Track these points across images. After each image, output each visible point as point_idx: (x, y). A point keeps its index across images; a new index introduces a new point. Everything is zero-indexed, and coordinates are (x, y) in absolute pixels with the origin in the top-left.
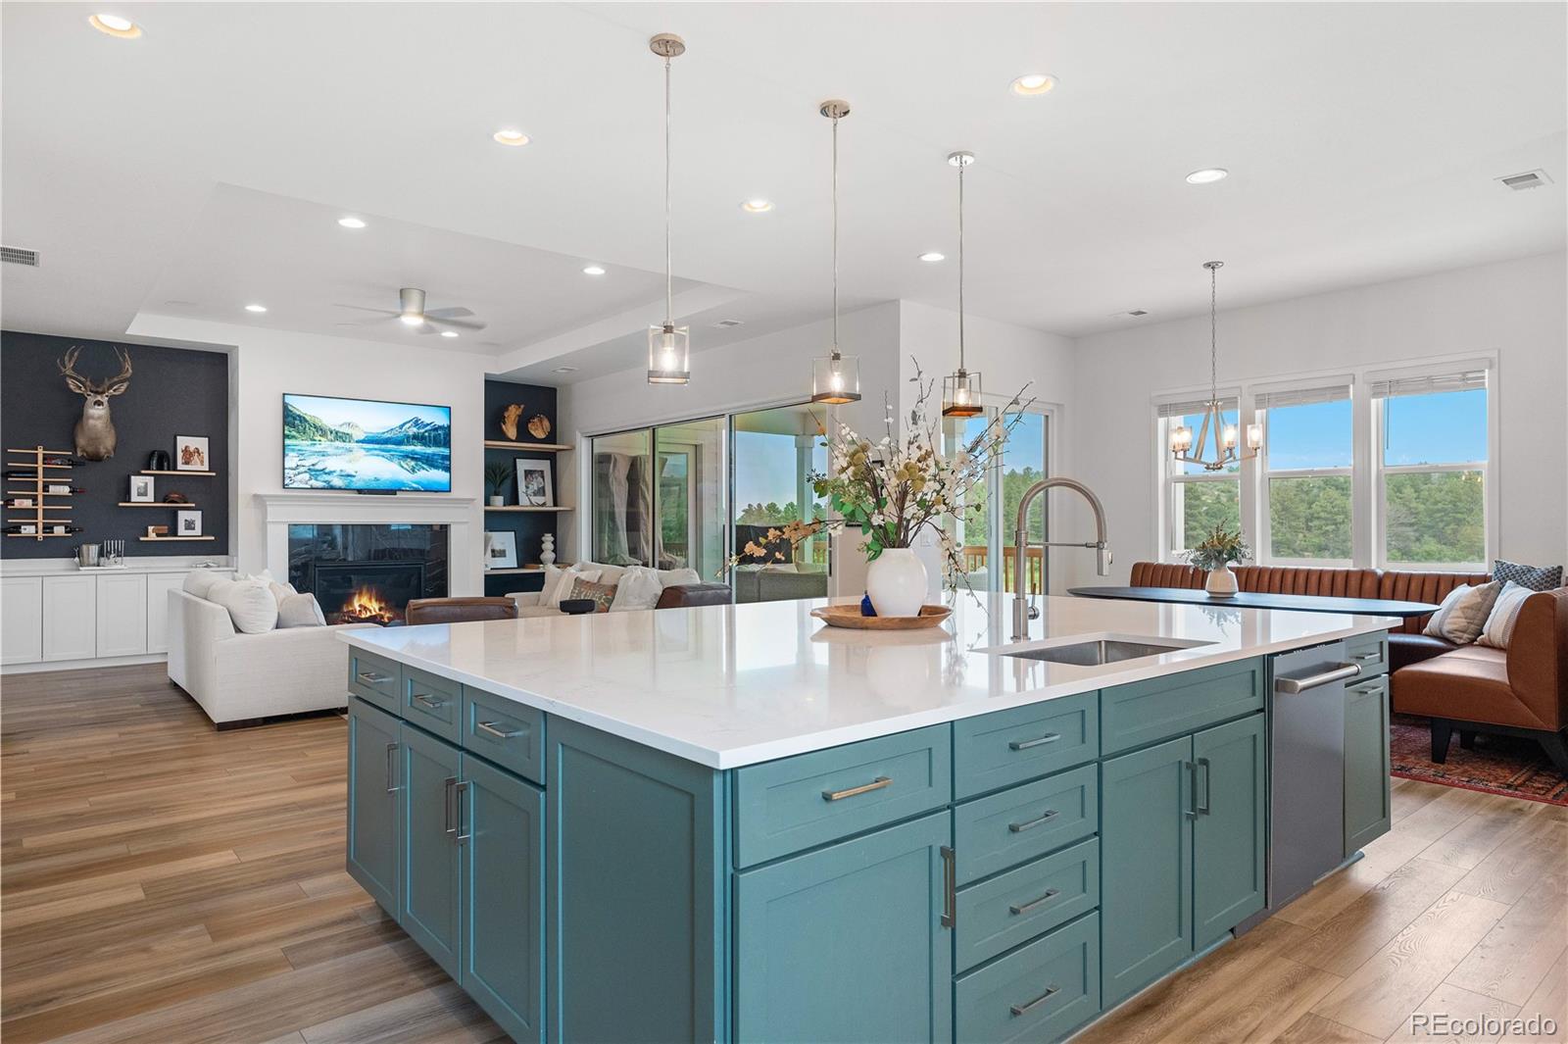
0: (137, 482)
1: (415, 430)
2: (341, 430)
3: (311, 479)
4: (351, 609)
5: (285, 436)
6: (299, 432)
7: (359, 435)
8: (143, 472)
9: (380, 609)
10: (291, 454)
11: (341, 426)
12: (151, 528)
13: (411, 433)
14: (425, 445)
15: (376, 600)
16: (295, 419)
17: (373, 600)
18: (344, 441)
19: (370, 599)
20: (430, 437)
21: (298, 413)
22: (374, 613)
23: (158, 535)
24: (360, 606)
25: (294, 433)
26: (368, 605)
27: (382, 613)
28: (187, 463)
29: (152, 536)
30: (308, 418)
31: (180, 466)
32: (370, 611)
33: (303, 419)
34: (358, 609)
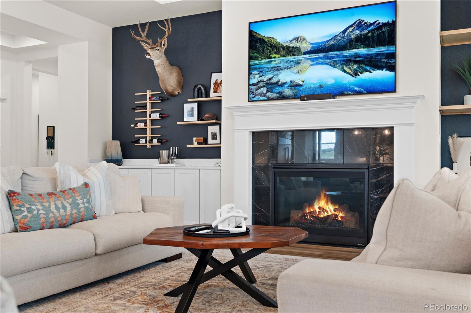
0: (187, 107)
1: (358, 32)
2: (292, 45)
3: (267, 92)
4: (312, 210)
5: (251, 58)
6: (259, 53)
7: (305, 46)
8: (189, 100)
9: (335, 210)
10: (254, 73)
11: (291, 41)
12: (195, 139)
13: (353, 37)
14: (368, 46)
15: (332, 204)
16: (257, 42)
17: (329, 204)
18: (294, 55)
19: (327, 203)
20: (373, 36)
21: (259, 37)
22: (330, 214)
23: (199, 144)
24: (319, 208)
25: (256, 54)
26: (326, 207)
27: (336, 213)
28: (215, 92)
29: (195, 145)
30: (266, 39)
31: (212, 94)
32: (327, 212)
33: (262, 41)
34: (318, 210)
